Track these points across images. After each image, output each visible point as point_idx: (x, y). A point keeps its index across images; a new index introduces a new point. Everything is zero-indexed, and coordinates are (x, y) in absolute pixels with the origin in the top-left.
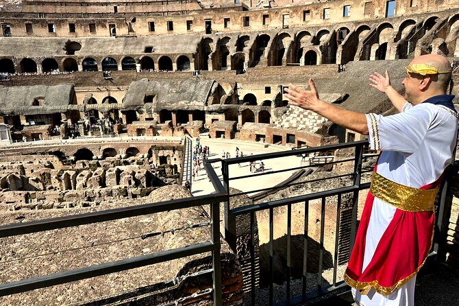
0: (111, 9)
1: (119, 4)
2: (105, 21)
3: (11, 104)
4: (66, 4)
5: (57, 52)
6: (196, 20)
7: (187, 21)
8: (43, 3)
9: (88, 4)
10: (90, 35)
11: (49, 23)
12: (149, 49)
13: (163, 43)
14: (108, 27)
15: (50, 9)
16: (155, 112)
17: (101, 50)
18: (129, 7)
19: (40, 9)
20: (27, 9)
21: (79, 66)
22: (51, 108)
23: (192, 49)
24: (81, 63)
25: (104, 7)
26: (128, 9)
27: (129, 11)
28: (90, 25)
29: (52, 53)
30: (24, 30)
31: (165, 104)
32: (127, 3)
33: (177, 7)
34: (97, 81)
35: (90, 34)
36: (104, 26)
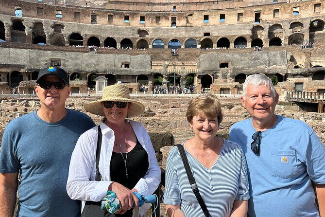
0: (171, 8)
1: (178, 4)
2: (169, 14)
3: (103, 65)
4: (137, 3)
5: (132, 35)
6: (246, 13)
7: (238, 14)
8: (121, 3)
9: (154, 4)
10: (155, 26)
11: (126, 15)
12: (207, 34)
13: (218, 30)
14: (170, 19)
15: (125, 7)
16: (230, 76)
17: (166, 35)
18: (185, 6)
19: (118, 7)
20: (109, 6)
21: (150, 46)
22: (137, 70)
23: (247, 33)
24: (151, 43)
25: (166, 6)
26: (185, 8)
27: (185, 9)
28: (156, 17)
29: (128, 35)
30: (106, 19)
31: (243, 69)
32: (184, 3)
33: (226, 5)
34: (165, 57)
35: (155, 24)
36: (167, 19)
